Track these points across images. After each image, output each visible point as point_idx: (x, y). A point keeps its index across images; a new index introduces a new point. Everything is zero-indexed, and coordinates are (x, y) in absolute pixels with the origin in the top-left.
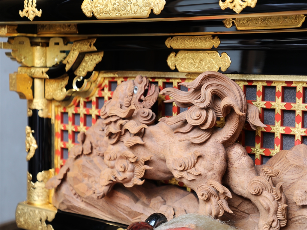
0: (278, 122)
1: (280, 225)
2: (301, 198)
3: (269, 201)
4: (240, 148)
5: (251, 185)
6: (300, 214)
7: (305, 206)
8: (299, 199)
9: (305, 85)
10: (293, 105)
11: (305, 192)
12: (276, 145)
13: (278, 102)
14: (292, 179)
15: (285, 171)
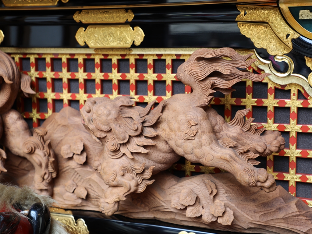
0: (49, 89)
1: (52, 176)
3: (41, 157)
4: (15, 114)
5: (25, 145)
6: (67, 165)
7: (71, 159)
8: (65, 153)
9: (68, 57)
10: (60, 74)
11: (70, 146)
12: (49, 109)
13: (48, 72)
14: (60, 137)
15: (55, 130)
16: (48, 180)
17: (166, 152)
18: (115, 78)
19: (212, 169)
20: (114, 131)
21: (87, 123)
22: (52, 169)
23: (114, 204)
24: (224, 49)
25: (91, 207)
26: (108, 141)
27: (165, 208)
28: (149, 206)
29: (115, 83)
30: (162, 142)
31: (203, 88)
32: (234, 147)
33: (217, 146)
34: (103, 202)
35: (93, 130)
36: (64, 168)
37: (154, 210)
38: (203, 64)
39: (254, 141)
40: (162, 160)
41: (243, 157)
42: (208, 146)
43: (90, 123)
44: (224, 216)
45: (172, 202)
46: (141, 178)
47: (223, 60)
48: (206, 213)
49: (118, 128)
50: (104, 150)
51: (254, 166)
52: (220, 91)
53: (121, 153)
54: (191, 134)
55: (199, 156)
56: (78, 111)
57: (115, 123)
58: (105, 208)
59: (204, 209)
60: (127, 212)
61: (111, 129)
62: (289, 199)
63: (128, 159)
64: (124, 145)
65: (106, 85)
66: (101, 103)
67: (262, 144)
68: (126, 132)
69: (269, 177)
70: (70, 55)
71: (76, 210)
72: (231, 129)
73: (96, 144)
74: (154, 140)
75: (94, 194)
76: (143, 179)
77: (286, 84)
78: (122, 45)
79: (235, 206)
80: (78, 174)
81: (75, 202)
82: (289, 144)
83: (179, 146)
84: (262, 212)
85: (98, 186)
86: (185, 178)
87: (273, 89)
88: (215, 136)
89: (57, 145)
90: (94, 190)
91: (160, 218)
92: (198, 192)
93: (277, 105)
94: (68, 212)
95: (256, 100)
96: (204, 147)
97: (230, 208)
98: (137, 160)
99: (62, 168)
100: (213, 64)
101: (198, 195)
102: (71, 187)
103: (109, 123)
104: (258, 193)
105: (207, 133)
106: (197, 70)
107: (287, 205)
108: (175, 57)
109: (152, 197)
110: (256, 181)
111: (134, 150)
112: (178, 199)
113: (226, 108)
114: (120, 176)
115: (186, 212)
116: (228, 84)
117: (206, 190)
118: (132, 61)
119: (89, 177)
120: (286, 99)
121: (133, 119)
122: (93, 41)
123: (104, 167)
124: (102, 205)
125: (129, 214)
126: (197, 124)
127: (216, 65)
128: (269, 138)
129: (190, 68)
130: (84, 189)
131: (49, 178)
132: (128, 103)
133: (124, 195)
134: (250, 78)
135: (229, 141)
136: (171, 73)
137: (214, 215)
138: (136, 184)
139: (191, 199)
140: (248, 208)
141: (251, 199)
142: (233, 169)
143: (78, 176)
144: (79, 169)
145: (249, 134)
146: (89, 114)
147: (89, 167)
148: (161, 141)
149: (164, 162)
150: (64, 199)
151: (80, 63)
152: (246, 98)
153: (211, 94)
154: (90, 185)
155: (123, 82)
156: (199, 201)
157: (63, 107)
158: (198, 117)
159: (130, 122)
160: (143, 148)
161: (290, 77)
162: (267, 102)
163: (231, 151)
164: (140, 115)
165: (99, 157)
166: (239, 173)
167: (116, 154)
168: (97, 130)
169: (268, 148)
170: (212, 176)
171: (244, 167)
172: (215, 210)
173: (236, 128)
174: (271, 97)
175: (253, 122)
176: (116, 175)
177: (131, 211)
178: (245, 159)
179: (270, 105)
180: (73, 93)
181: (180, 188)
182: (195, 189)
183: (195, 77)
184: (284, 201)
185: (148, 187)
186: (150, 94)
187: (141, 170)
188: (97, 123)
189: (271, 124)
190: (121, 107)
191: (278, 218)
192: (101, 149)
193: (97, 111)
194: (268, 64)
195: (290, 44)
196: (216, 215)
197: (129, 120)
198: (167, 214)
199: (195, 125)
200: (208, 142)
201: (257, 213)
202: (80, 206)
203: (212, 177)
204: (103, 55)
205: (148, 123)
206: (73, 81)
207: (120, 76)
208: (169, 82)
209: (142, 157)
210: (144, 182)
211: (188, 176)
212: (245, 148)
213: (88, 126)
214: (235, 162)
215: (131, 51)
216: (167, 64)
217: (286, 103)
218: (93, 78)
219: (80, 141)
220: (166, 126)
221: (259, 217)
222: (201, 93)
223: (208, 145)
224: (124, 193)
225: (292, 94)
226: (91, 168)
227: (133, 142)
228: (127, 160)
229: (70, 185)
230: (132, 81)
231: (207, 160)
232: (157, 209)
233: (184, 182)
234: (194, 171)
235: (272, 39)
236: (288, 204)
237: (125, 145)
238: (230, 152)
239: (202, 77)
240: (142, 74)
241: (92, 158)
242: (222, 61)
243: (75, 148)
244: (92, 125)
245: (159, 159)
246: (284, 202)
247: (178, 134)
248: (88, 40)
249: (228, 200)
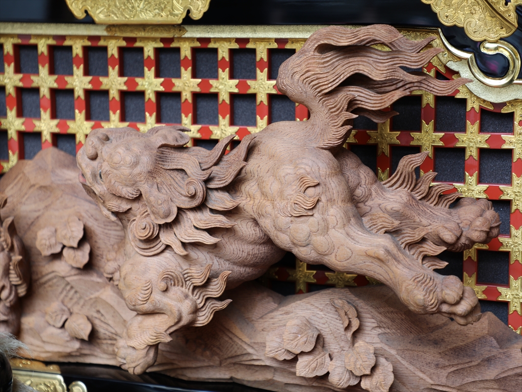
0: (11, 109)
1: (17, 294)
2: (47, 243)
6: (50, 270)
7: (57, 256)
8: (45, 245)
9: (51, 42)
10: (33, 78)
11: (56, 231)
12: (10, 153)
13: (8, 73)
14: (35, 211)
15: (24, 196)
16: (8, 300)
17: (254, 243)
18: (150, 88)
19: (350, 278)
20: (146, 198)
21: (91, 181)
22: (18, 279)
23: (146, 350)
24: (375, 28)
25: (99, 358)
26: (134, 218)
27: (252, 358)
28: (221, 354)
29: (149, 99)
30: (247, 221)
31: (331, 109)
32: (394, 232)
33: (360, 229)
34: (123, 347)
35: (103, 196)
36: (43, 276)
37: (231, 363)
38: (331, 60)
39: (436, 221)
40: (246, 259)
41: (412, 253)
42: (340, 231)
43: (97, 182)
44: (375, 374)
45: (267, 347)
46: (204, 296)
47: (372, 51)
48: (336, 369)
49: (155, 191)
50: (127, 237)
51: (436, 270)
52: (366, 116)
53: (161, 244)
54: (306, 204)
55: (322, 249)
56: (72, 157)
57: (149, 182)
58: (128, 358)
59: (333, 361)
60: (175, 366)
61: (141, 195)
62: (509, 340)
63: (175, 256)
64: (167, 228)
65: (131, 103)
66: (120, 139)
67: (452, 225)
68: (172, 201)
69: (466, 295)
70: (55, 37)
71: (69, 364)
72: (388, 195)
73: (111, 226)
74: (230, 217)
75: (107, 330)
76: (207, 299)
77: (505, 100)
78: (164, 17)
79: (397, 354)
80: (72, 287)
81: (67, 347)
82: (510, 226)
83: (280, 230)
84: (453, 366)
85: (116, 313)
86: (294, 296)
87: (478, 111)
88: (355, 209)
89: (29, 228)
90: (106, 321)
91: (243, 380)
92: (321, 325)
93: (486, 146)
94: (51, 368)
95: (442, 134)
96: (332, 232)
97: (386, 358)
98: (196, 260)
99: (39, 276)
100: (351, 60)
101: (322, 332)
102: (57, 315)
103: (136, 182)
104: (445, 327)
105: (340, 203)
106: (319, 72)
107: (504, 353)
108: (275, 46)
109: (226, 335)
110: (439, 302)
111: (188, 238)
112: (279, 340)
113: (379, 152)
114: (160, 292)
115: (295, 367)
116: (383, 101)
117: (338, 321)
118: (186, 51)
119: (97, 294)
120: (505, 132)
121: (186, 174)
122: (102, 8)
123: (126, 274)
124: (122, 352)
125: (180, 372)
126: (318, 184)
127: (358, 61)
128: (467, 213)
129: (304, 68)
130: (86, 319)
131: (12, 297)
132: (177, 141)
133: (168, 332)
134: (428, 88)
135: (383, 219)
136: (266, 79)
137: (353, 372)
138: (193, 309)
139: (306, 339)
140: (425, 359)
141: (429, 340)
142: (391, 277)
143: (72, 292)
144: (75, 278)
145: (425, 206)
146: (95, 163)
147: (95, 275)
148: (245, 218)
149: (251, 262)
150: (44, 342)
151: (77, 55)
152: (421, 132)
153: (346, 122)
154: (98, 312)
155: (167, 97)
156: (324, 344)
157: (40, 148)
158: (321, 169)
159: (179, 181)
160: (206, 235)
161: (512, 88)
162: (465, 138)
163: (388, 240)
164: (202, 165)
165: (116, 253)
166: (404, 285)
167: (152, 246)
168: (112, 196)
169: (464, 233)
170: (351, 291)
171: (414, 274)
172: (356, 362)
173: (399, 192)
174: (473, 128)
175: (434, 180)
176: (150, 289)
177: (183, 365)
178: (418, 257)
179: (471, 144)
180: (61, 118)
181: (285, 316)
182: (315, 318)
183: (316, 87)
184: (499, 344)
185: (218, 315)
186: (224, 123)
187: (203, 278)
188: (110, 182)
189: (472, 185)
190: (161, 149)
191: (486, 379)
192: (120, 236)
193: (111, 156)
194: (466, 59)
195: (513, 17)
196: (358, 373)
197: (178, 176)
198: (257, 371)
199: (314, 186)
200: (340, 221)
201: (442, 368)
202: (76, 356)
203: (350, 293)
204: (125, 39)
205: (218, 183)
206: (61, 94)
207: (161, 84)
208: (262, 98)
209: (205, 254)
210: (209, 304)
211: (300, 292)
212: (417, 233)
213: (92, 188)
214: (396, 263)
215: (184, 31)
216: (258, 59)
217: (504, 142)
218: (103, 87)
219: (77, 219)
220: (254, 188)
221: (447, 377)
222: (328, 120)
223: (341, 228)
224: (167, 327)
225: (516, 123)
226: (100, 275)
227: (186, 222)
228: (173, 259)
229: (56, 312)
230: (186, 95)
231: (337, 257)
232: (237, 361)
233: (293, 305)
234: (313, 282)
235: (475, 7)
236: (506, 350)
237: (169, 228)
238: (385, 241)
239: (330, 85)
240: (207, 79)
241: (102, 255)
242: (371, 53)
243: (66, 234)
244: (100, 186)
245: (240, 256)
246: (499, 347)
247: (280, 204)
248: (91, 8)
249: (381, 342)
